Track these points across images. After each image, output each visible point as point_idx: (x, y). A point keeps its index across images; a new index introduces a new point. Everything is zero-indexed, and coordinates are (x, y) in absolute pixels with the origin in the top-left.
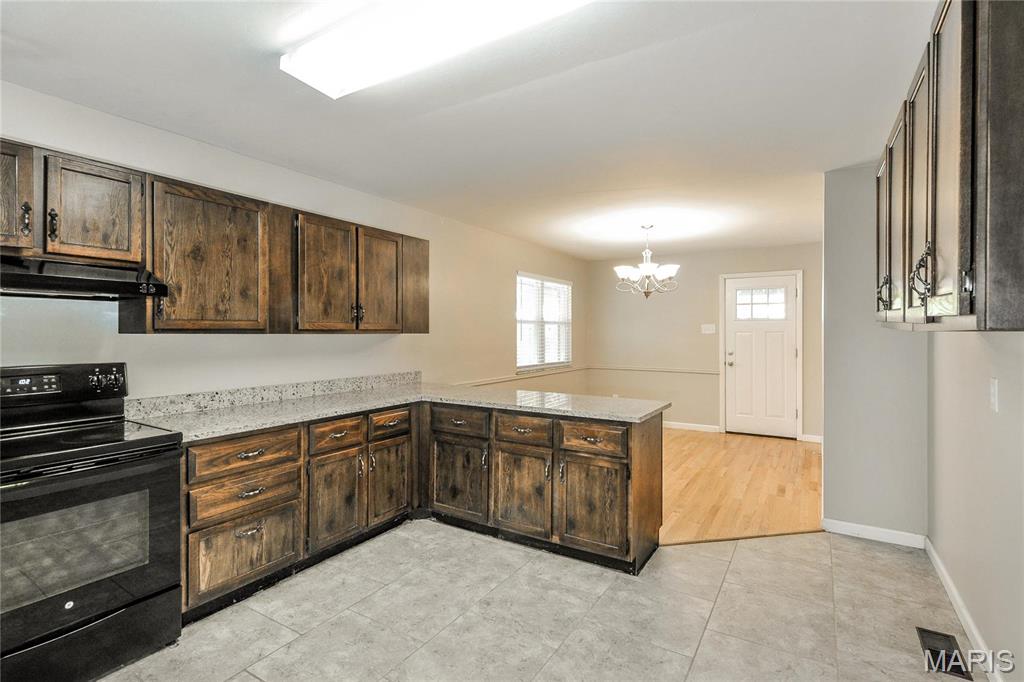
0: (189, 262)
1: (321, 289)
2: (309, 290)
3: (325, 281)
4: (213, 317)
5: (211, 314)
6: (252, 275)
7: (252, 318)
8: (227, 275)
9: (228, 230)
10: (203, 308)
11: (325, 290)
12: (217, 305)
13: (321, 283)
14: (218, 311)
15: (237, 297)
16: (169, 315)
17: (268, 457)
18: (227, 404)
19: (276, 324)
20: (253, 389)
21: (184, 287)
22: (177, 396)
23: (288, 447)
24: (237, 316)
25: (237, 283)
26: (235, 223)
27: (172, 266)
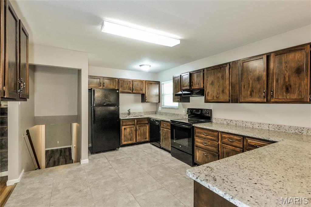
0: (211, 86)
1: (249, 86)
2: (244, 87)
3: (251, 82)
4: (215, 99)
5: (215, 98)
6: (225, 86)
7: (225, 98)
8: (219, 87)
9: (219, 75)
10: (213, 97)
11: (251, 86)
12: (216, 96)
13: (249, 84)
14: (216, 97)
15: (221, 93)
16: (207, 98)
17: (209, 137)
18: (234, 124)
19: (233, 100)
20: (243, 121)
21: (210, 92)
22: (223, 119)
23: (214, 136)
24: (221, 98)
25: (221, 89)
26: (221, 72)
27: (208, 87)
